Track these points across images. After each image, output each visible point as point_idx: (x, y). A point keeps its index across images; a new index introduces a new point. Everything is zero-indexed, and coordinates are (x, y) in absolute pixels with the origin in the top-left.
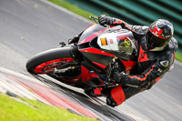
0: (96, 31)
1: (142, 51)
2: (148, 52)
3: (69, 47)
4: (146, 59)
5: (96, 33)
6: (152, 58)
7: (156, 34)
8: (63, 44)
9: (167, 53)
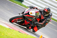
4: (43, 18)
6: (45, 18)
9: (49, 16)
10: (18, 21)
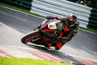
0: (47, 22)
2: (68, 27)
7: (71, 20)
10: (33, 40)
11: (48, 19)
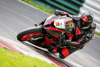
1: (77, 29)
3: (39, 27)
5: (53, 20)
6: (83, 33)
8: (36, 25)
9: (91, 30)
10: (32, 39)
11: (57, 15)
